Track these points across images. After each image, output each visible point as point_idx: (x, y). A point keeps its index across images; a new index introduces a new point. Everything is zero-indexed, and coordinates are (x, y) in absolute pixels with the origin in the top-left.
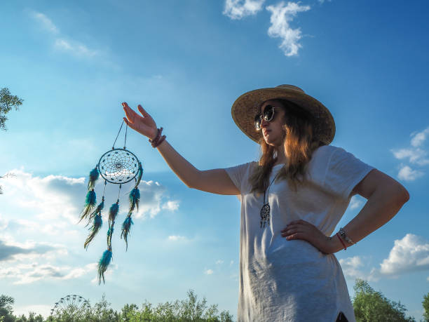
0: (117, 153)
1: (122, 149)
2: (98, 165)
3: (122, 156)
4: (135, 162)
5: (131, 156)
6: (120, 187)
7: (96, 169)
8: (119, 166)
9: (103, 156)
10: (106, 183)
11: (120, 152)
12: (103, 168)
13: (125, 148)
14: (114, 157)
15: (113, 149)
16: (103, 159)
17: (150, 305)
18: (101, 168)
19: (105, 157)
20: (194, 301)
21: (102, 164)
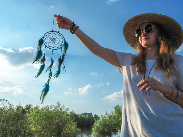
0: (54, 33)
1: (57, 32)
2: (43, 37)
3: (57, 35)
4: (63, 40)
5: (61, 36)
6: (53, 51)
7: (42, 39)
8: (54, 40)
9: (47, 33)
10: (45, 48)
11: (56, 33)
12: (45, 39)
13: (59, 32)
14: (52, 35)
15: (53, 31)
16: (46, 35)
17: (39, 106)
18: (44, 39)
19: (48, 34)
20: (59, 106)
21: (45, 37)
